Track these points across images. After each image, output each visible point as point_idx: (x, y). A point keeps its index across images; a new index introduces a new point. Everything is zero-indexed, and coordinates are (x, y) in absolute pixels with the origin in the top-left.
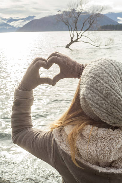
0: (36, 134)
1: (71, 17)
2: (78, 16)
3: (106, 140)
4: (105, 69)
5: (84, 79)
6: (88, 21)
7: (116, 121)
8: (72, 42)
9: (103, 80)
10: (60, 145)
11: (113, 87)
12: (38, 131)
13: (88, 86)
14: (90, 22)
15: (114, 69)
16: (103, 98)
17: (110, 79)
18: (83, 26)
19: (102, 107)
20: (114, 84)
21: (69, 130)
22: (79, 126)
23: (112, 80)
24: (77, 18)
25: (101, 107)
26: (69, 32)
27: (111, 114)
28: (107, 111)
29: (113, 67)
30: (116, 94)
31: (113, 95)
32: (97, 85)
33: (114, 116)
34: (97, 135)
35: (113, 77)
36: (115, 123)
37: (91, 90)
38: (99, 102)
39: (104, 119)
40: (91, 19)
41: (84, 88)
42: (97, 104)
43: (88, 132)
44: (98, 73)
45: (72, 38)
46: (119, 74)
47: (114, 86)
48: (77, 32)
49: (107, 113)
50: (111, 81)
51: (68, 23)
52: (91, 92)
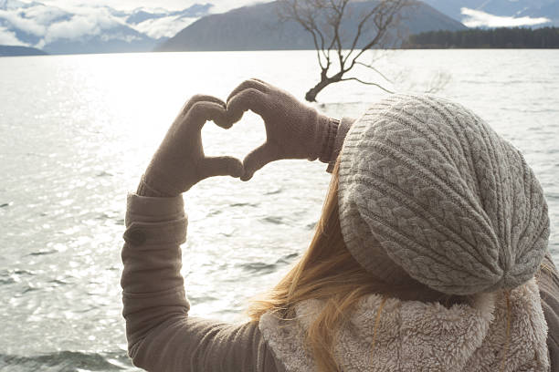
0: (205, 333)
1: (321, 6)
2: (342, 4)
3: (428, 338)
4: (414, 122)
5: (352, 158)
6: (375, 20)
7: (456, 277)
8: (325, 81)
9: (410, 154)
10: (285, 359)
11: (443, 172)
12: (211, 325)
13: (366, 176)
14: (378, 21)
15: (443, 122)
16: (412, 209)
17: (433, 150)
18: (359, 33)
19: (412, 237)
20: (447, 164)
21: (309, 314)
22: (342, 298)
23: (438, 152)
24: (340, 10)
25: (408, 236)
26: (316, 52)
27: (441, 255)
28: (428, 247)
29: (438, 115)
30: (455, 194)
31: (445, 197)
32: (392, 172)
33: (449, 263)
34: (398, 323)
35: (441, 146)
36: (453, 286)
37: (377, 187)
38: (402, 222)
39: (419, 275)
40: (383, 12)
41: (354, 184)
42: (396, 227)
43: (369, 315)
44: (396, 134)
45: (325, 71)
46: (459, 137)
47: (445, 170)
48: (339, 53)
49: (427, 255)
50: (436, 157)
51: (312, 24)
52: (377, 193)
